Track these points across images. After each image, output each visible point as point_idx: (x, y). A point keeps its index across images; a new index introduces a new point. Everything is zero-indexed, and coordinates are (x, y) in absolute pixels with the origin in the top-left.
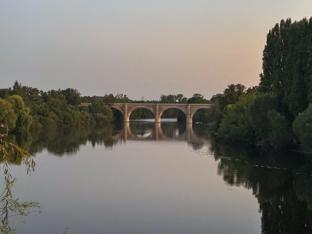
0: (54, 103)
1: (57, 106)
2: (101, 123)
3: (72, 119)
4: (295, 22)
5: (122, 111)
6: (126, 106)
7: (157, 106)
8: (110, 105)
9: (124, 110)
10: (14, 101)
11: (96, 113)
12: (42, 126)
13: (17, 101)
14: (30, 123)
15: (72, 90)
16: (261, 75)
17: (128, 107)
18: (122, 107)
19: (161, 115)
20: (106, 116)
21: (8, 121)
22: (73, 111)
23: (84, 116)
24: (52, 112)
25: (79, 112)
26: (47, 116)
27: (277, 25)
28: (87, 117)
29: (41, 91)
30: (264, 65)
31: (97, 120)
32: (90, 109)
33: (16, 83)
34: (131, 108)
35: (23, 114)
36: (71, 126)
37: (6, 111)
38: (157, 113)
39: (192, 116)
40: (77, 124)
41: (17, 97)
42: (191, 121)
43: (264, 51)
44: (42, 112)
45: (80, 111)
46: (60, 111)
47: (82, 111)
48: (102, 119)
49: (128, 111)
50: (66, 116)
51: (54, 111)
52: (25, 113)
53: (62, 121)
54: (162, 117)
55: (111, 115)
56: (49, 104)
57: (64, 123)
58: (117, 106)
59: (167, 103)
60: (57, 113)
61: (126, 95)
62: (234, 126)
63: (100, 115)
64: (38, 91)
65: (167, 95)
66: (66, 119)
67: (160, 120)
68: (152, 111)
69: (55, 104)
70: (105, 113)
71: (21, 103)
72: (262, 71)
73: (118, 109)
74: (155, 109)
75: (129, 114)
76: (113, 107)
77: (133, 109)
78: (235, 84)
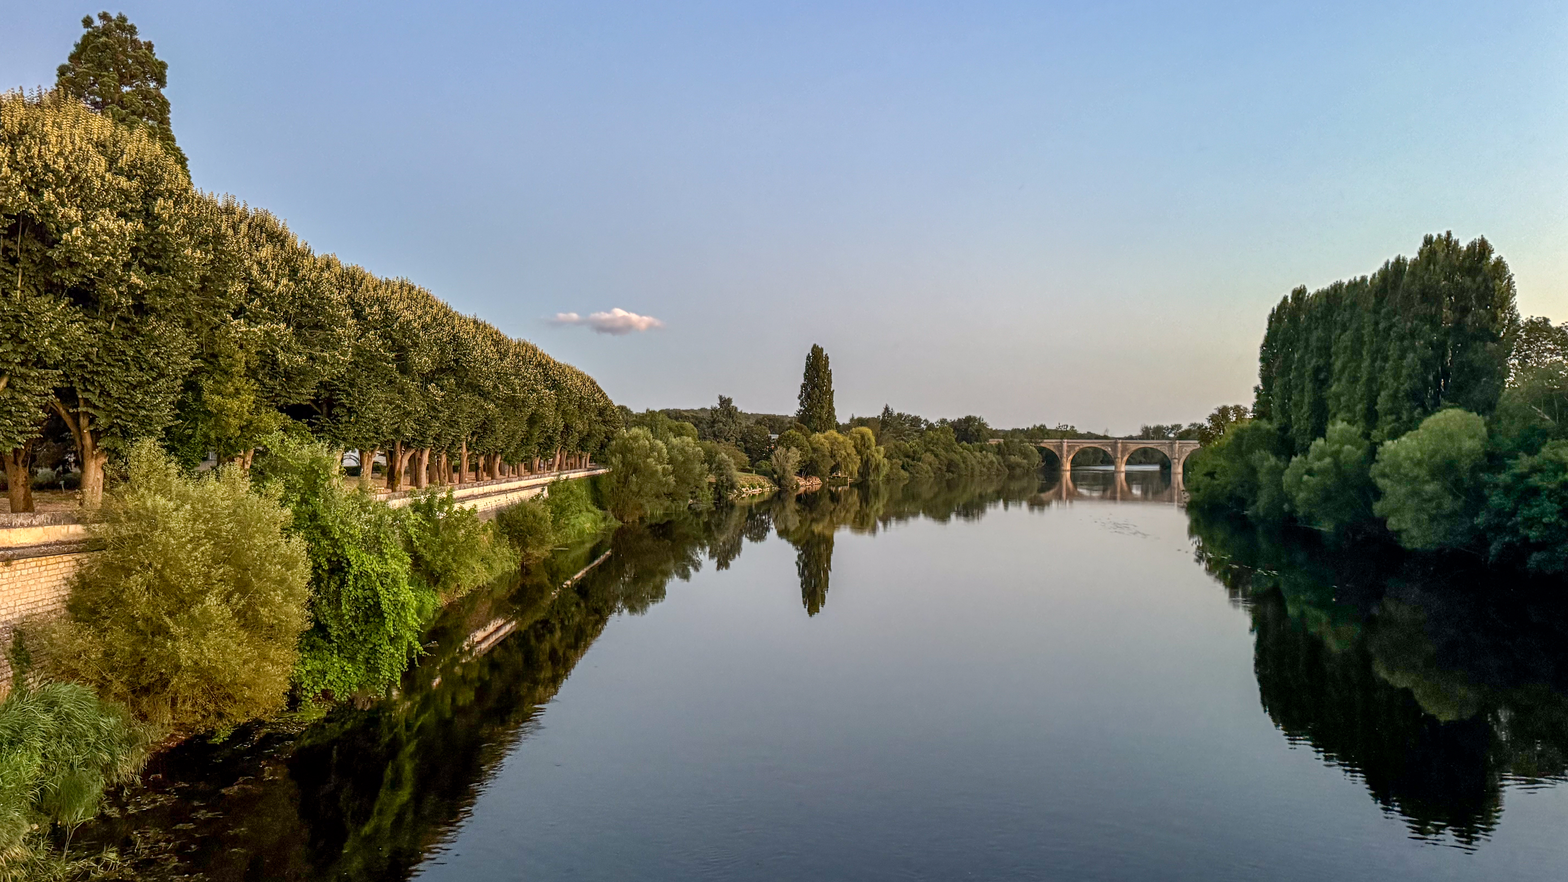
0: (932, 439)
1: (936, 444)
2: (1018, 471)
3: (962, 465)
5: (1057, 453)
6: (1065, 445)
7: (1119, 445)
8: (1036, 443)
9: (1061, 451)
10: (859, 436)
11: (1010, 454)
12: (908, 475)
13: (863, 437)
14: (885, 471)
15: (975, 419)
17: (1068, 446)
18: (1058, 446)
19: (1125, 458)
20: (1025, 461)
21: (847, 467)
22: (965, 453)
23: (985, 461)
24: (928, 454)
25: (978, 454)
26: (919, 460)
28: (992, 462)
29: (926, 420)
31: (1011, 467)
32: (999, 450)
34: (1075, 446)
35: (873, 456)
36: (960, 476)
37: (843, 452)
38: (1119, 455)
39: (1182, 461)
40: (972, 473)
41: (865, 429)
42: (1180, 469)
44: (911, 454)
45: (981, 452)
46: (943, 452)
47: (984, 452)
48: (1019, 465)
49: (1069, 452)
50: (952, 461)
51: (932, 451)
52: (876, 455)
53: (944, 468)
54: (1128, 463)
55: (1037, 459)
56: (925, 441)
57: (948, 471)
58: (1049, 444)
59: (1153, 439)
60: (936, 456)
61: (1073, 427)
63: (1015, 459)
64: (921, 420)
65: (1152, 425)
66: (951, 466)
67: (1123, 468)
68: (1111, 453)
69: (935, 441)
70: (1025, 455)
71: (869, 439)
73: (1052, 449)
74: (1115, 449)
75: (1071, 457)
76: (1042, 445)
77: (1077, 449)
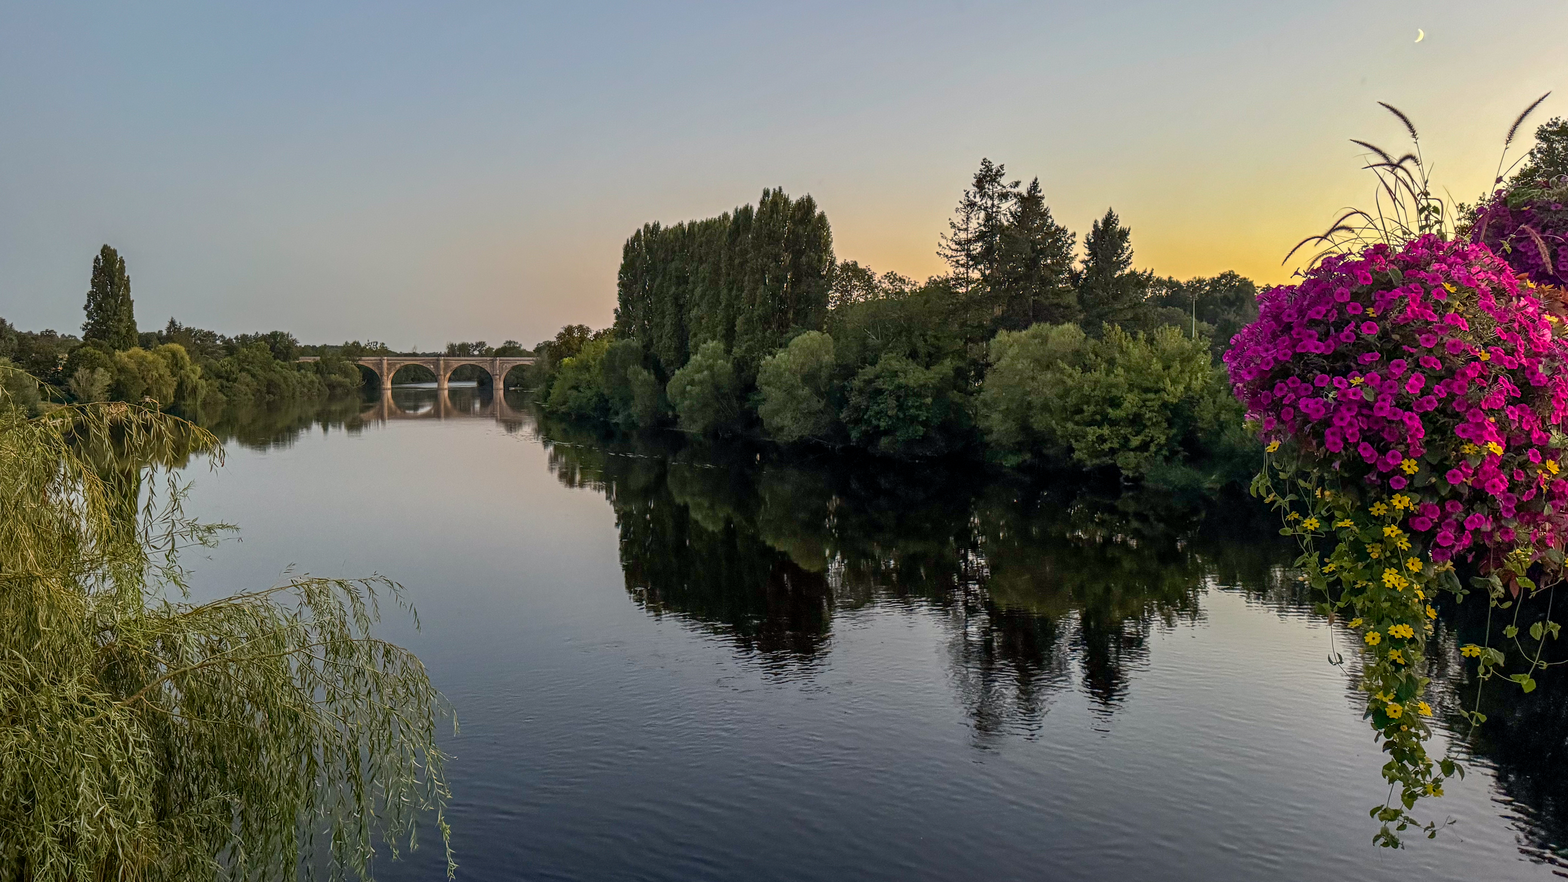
0: (247, 357)
1: (252, 363)
2: (339, 391)
3: (284, 386)
4: (666, 229)
5: (377, 371)
6: (385, 362)
7: (442, 362)
8: (354, 360)
9: (381, 369)
10: (169, 355)
11: (329, 373)
12: (225, 398)
13: (174, 354)
14: (203, 393)
15: (282, 335)
16: (616, 311)
17: (388, 364)
18: (377, 364)
19: (448, 376)
20: (348, 380)
21: (159, 391)
22: (285, 372)
23: (306, 381)
24: (244, 374)
25: (296, 373)
26: (235, 380)
27: (639, 231)
28: (312, 382)
29: (222, 336)
30: (620, 294)
31: (332, 386)
32: (318, 369)
33: (173, 323)
34: (395, 364)
35: (188, 377)
36: (282, 398)
37: (154, 373)
38: (442, 373)
39: (503, 378)
40: (294, 394)
41: (175, 346)
42: (501, 386)
43: (620, 272)
44: (224, 374)
45: (299, 371)
46: (260, 372)
47: (303, 371)
48: (340, 385)
49: (389, 370)
50: (272, 381)
51: (248, 371)
52: (192, 376)
53: (264, 389)
54: (450, 380)
55: (358, 378)
56: (238, 359)
57: (268, 393)
58: (368, 361)
59: (459, 356)
60: (253, 376)
61: (383, 344)
62: (575, 393)
63: (335, 377)
64: (215, 336)
65: (458, 342)
66: (271, 386)
67: (446, 385)
68: (433, 370)
69: (250, 359)
70: (345, 373)
71: (182, 358)
72: (617, 305)
73: (371, 366)
74: (437, 366)
75: (391, 375)
76: (361, 363)
77: (398, 366)
78: (575, 324)
